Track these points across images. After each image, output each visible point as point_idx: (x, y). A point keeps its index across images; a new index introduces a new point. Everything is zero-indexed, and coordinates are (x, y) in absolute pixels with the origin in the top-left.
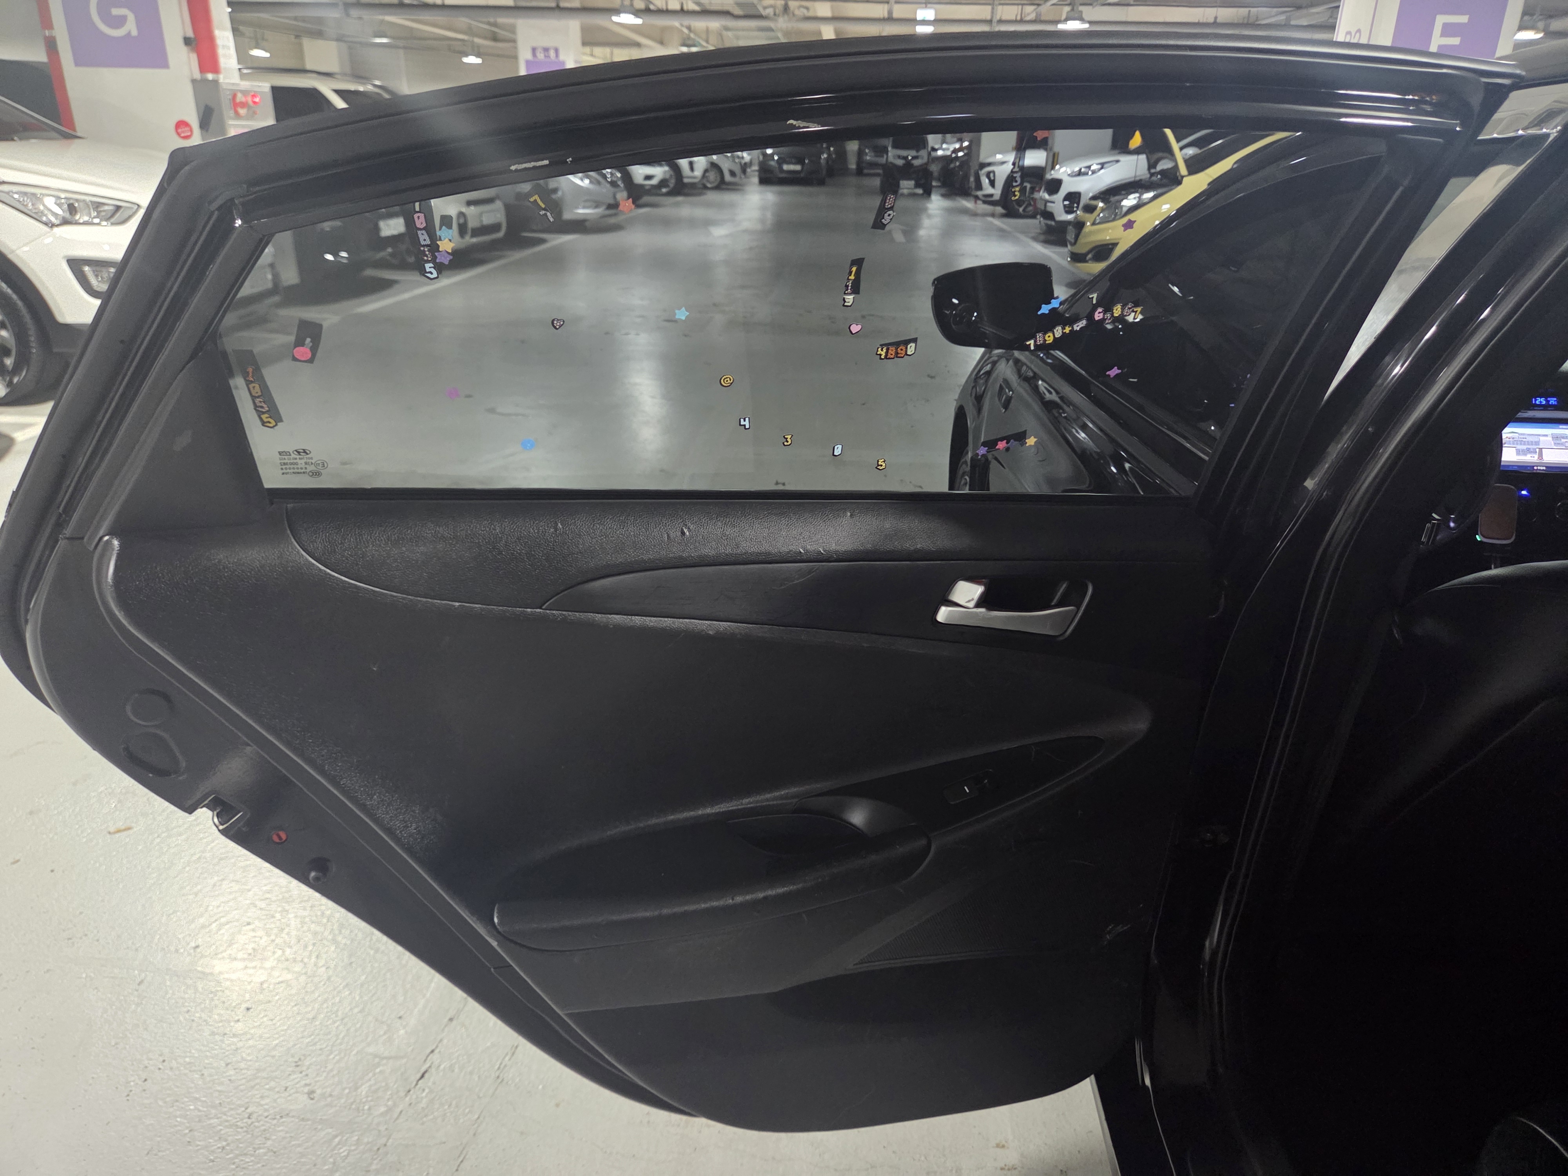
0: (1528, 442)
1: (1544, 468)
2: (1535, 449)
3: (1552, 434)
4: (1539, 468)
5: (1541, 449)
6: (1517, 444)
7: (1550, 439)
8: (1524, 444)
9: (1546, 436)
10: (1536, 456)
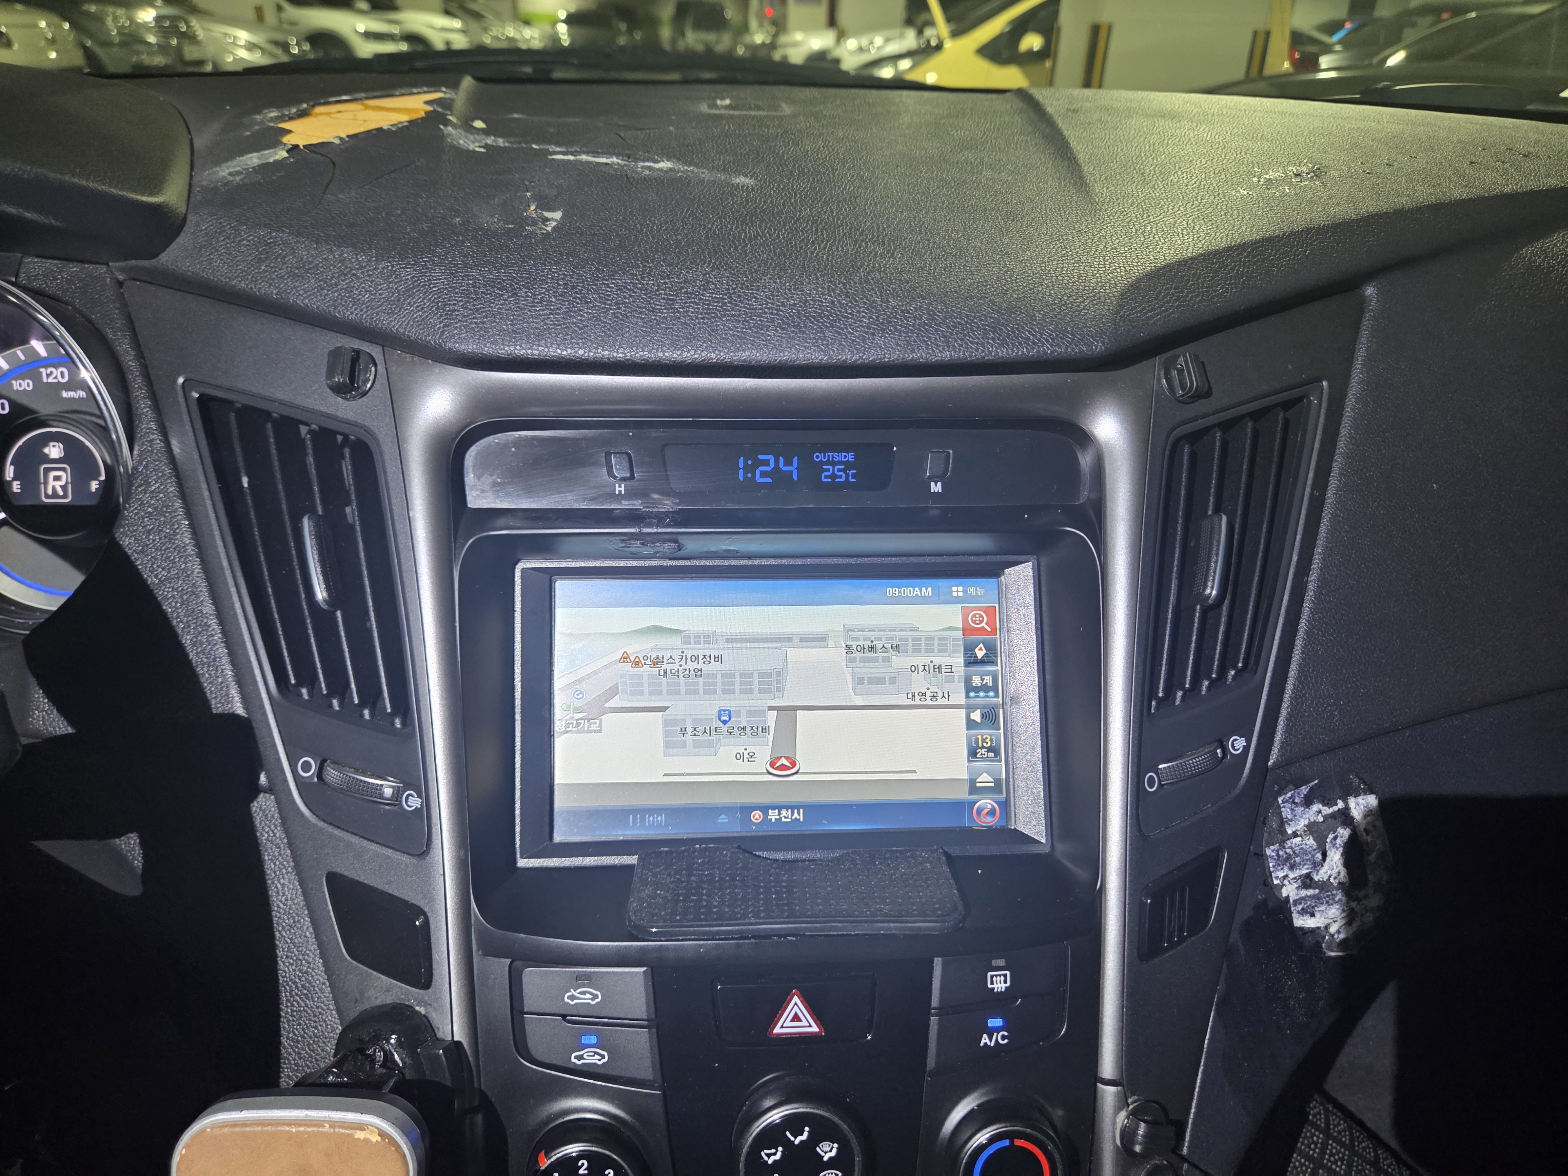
0: (729, 676)
1: (799, 815)
2: (762, 713)
3: (848, 630)
4: (773, 815)
5: (788, 712)
6: (674, 692)
7: (835, 654)
8: (710, 691)
9: (820, 640)
10: (764, 754)
